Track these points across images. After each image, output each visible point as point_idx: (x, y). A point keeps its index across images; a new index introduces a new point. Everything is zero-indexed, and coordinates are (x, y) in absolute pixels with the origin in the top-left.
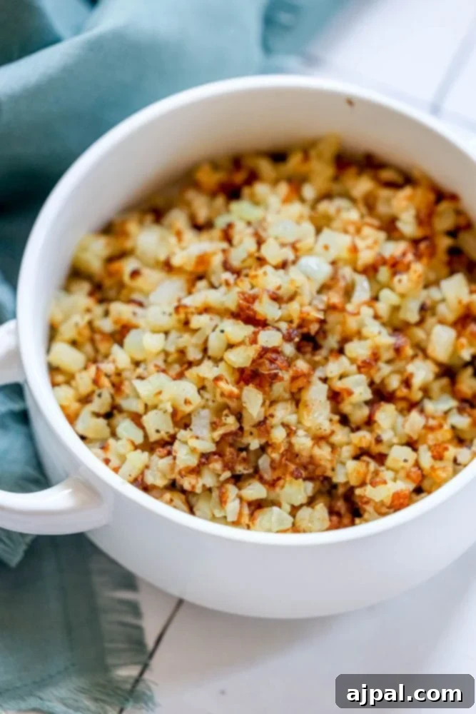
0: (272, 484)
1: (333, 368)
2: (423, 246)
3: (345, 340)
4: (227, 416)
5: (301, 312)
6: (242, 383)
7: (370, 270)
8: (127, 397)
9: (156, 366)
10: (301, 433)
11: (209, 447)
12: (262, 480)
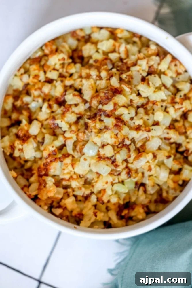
0: (106, 59)
1: (82, 108)
2: (43, 172)
3: (77, 123)
4: (126, 78)
5: (95, 123)
6: (120, 90)
7: (67, 155)
8: (169, 96)
9: (157, 105)
10: (94, 77)
11: (133, 69)
12: (111, 60)
